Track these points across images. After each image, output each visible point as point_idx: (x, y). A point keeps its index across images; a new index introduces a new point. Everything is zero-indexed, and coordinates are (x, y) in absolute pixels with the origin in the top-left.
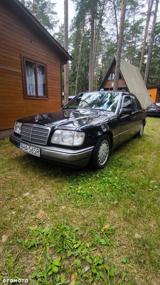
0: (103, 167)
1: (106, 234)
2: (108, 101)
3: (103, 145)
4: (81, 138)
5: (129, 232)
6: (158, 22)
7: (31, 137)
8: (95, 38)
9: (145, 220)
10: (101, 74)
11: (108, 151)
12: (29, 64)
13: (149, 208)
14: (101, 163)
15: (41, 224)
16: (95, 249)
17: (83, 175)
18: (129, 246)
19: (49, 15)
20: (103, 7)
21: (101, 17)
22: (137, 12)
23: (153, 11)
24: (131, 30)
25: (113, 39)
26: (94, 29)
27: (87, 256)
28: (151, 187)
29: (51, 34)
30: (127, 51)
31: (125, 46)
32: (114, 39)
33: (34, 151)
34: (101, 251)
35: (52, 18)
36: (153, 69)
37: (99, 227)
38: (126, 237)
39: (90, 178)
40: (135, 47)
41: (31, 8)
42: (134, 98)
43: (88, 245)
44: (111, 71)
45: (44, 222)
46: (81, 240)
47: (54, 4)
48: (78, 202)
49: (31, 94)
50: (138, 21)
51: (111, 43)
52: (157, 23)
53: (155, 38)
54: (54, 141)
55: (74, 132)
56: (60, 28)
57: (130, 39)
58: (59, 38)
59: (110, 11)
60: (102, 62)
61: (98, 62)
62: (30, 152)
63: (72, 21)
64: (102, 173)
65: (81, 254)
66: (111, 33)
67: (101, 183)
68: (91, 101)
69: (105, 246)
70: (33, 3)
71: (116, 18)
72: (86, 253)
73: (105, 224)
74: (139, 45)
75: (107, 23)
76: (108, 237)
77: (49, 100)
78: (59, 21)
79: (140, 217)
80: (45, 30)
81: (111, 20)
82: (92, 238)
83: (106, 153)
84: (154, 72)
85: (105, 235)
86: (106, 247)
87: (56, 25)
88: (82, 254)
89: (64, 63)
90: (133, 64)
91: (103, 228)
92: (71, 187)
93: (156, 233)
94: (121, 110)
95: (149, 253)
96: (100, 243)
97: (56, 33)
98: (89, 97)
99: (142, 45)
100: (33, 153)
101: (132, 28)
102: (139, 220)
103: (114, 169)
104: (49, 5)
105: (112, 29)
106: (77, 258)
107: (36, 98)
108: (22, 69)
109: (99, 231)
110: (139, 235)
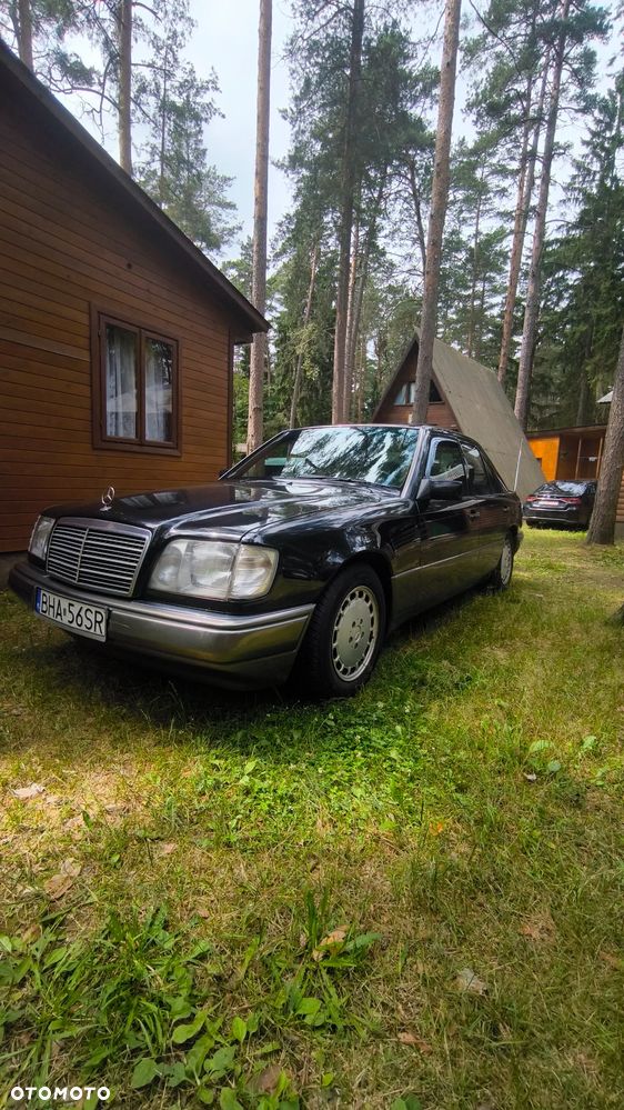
0: (353, 690)
1: (331, 971)
2: (384, 458)
3: (353, 603)
4: (261, 572)
5: (436, 961)
6: (552, 238)
7: (81, 567)
8: (355, 279)
9: (506, 906)
10: (375, 387)
11: (375, 629)
12: (120, 333)
13: (525, 853)
14: (345, 672)
15: (52, 921)
16: (269, 1047)
17: (275, 718)
18: (427, 1035)
19: (209, 209)
20: (381, 192)
21: (375, 221)
22: (487, 211)
23: (534, 207)
24: (467, 260)
25: (411, 285)
26: (349, 255)
27: (227, 1085)
28: (535, 765)
29: (214, 263)
30: (457, 322)
31: (452, 307)
32: (416, 284)
33: (85, 618)
34: (297, 1062)
35: (219, 220)
36: (543, 377)
37: (303, 940)
38: (418, 990)
39: (298, 728)
40: (482, 310)
41: (154, 188)
42: (475, 453)
43: (241, 1028)
44: (404, 376)
45: (71, 916)
46: (214, 1004)
47: (226, 180)
48: (233, 823)
49: (122, 434)
50: (487, 235)
51: (407, 295)
52: (550, 243)
53: (545, 286)
54: (163, 582)
55: (236, 545)
56: (243, 248)
57: (467, 288)
58: (240, 276)
59: (399, 205)
60: (378, 353)
61: (365, 351)
62: (71, 622)
63: (280, 225)
64: (348, 711)
65: (200, 1078)
66: (407, 267)
67: (339, 749)
68: (326, 458)
69: (317, 1034)
70: (159, 173)
71: (419, 223)
72: (222, 1073)
73: (333, 922)
74: (495, 305)
75: (392, 239)
76: (337, 986)
77: (183, 459)
78: (240, 228)
79: (488, 891)
80: (198, 251)
81: (403, 228)
82: (268, 991)
83: (367, 635)
84: (547, 386)
85: (326, 977)
86: (321, 1039)
87: (231, 239)
88: (205, 1079)
89: (243, 340)
90: (479, 358)
91: (322, 944)
92: (217, 762)
93: (552, 967)
94: (424, 483)
95: (515, 1071)
96: (299, 1017)
97: (229, 262)
98: (320, 445)
99: (503, 304)
100: (83, 628)
101: (472, 255)
102: (481, 905)
103: (395, 695)
104: (211, 182)
105: (409, 257)
106: (176, 1099)
107: (136, 448)
108: (90, 350)
109: (301, 956)
110: (476, 980)
